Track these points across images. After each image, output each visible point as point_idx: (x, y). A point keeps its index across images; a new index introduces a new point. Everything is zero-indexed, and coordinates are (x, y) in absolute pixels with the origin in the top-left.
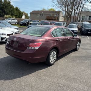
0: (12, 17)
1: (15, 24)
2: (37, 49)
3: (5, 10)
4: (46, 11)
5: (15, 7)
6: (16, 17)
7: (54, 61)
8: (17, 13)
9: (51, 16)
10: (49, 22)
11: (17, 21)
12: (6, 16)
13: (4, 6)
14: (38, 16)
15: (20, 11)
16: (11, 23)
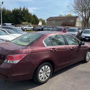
0: (28, 24)
1: (31, 30)
2: (16, 63)
3: (23, 18)
4: (63, 17)
5: (32, 15)
6: (32, 24)
7: (47, 78)
8: (34, 20)
9: (67, 22)
10: (63, 28)
11: (32, 27)
12: (23, 23)
13: (22, 14)
14: (54, 22)
15: (37, 18)
16: (27, 29)
